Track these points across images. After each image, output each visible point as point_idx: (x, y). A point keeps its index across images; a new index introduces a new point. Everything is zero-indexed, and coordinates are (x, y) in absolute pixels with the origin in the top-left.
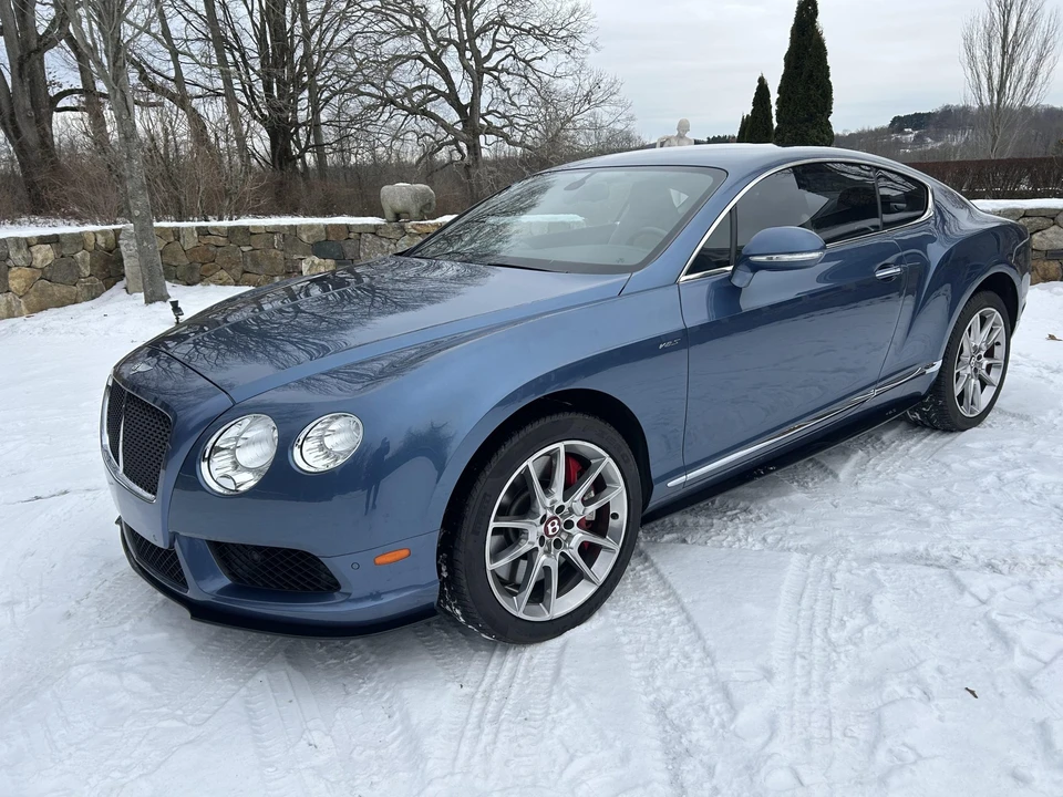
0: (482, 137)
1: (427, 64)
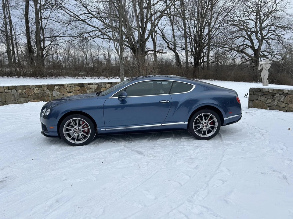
1: (246, 38)
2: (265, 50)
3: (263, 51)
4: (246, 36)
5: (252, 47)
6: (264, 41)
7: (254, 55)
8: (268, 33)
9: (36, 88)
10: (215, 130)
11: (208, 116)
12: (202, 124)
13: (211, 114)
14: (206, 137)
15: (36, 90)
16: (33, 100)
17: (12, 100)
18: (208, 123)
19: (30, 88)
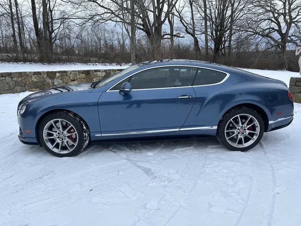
0: (287, 44)
1: (272, 21)
2: (293, 34)
3: (291, 36)
4: (273, 19)
5: (280, 31)
6: (293, 25)
7: (280, 40)
8: (298, 15)
9: (34, 75)
10: (255, 138)
11: (246, 118)
12: (237, 130)
13: (251, 116)
14: (242, 147)
15: (34, 77)
16: (31, 89)
17: (7, 89)
18: (246, 128)
19: (27, 76)
